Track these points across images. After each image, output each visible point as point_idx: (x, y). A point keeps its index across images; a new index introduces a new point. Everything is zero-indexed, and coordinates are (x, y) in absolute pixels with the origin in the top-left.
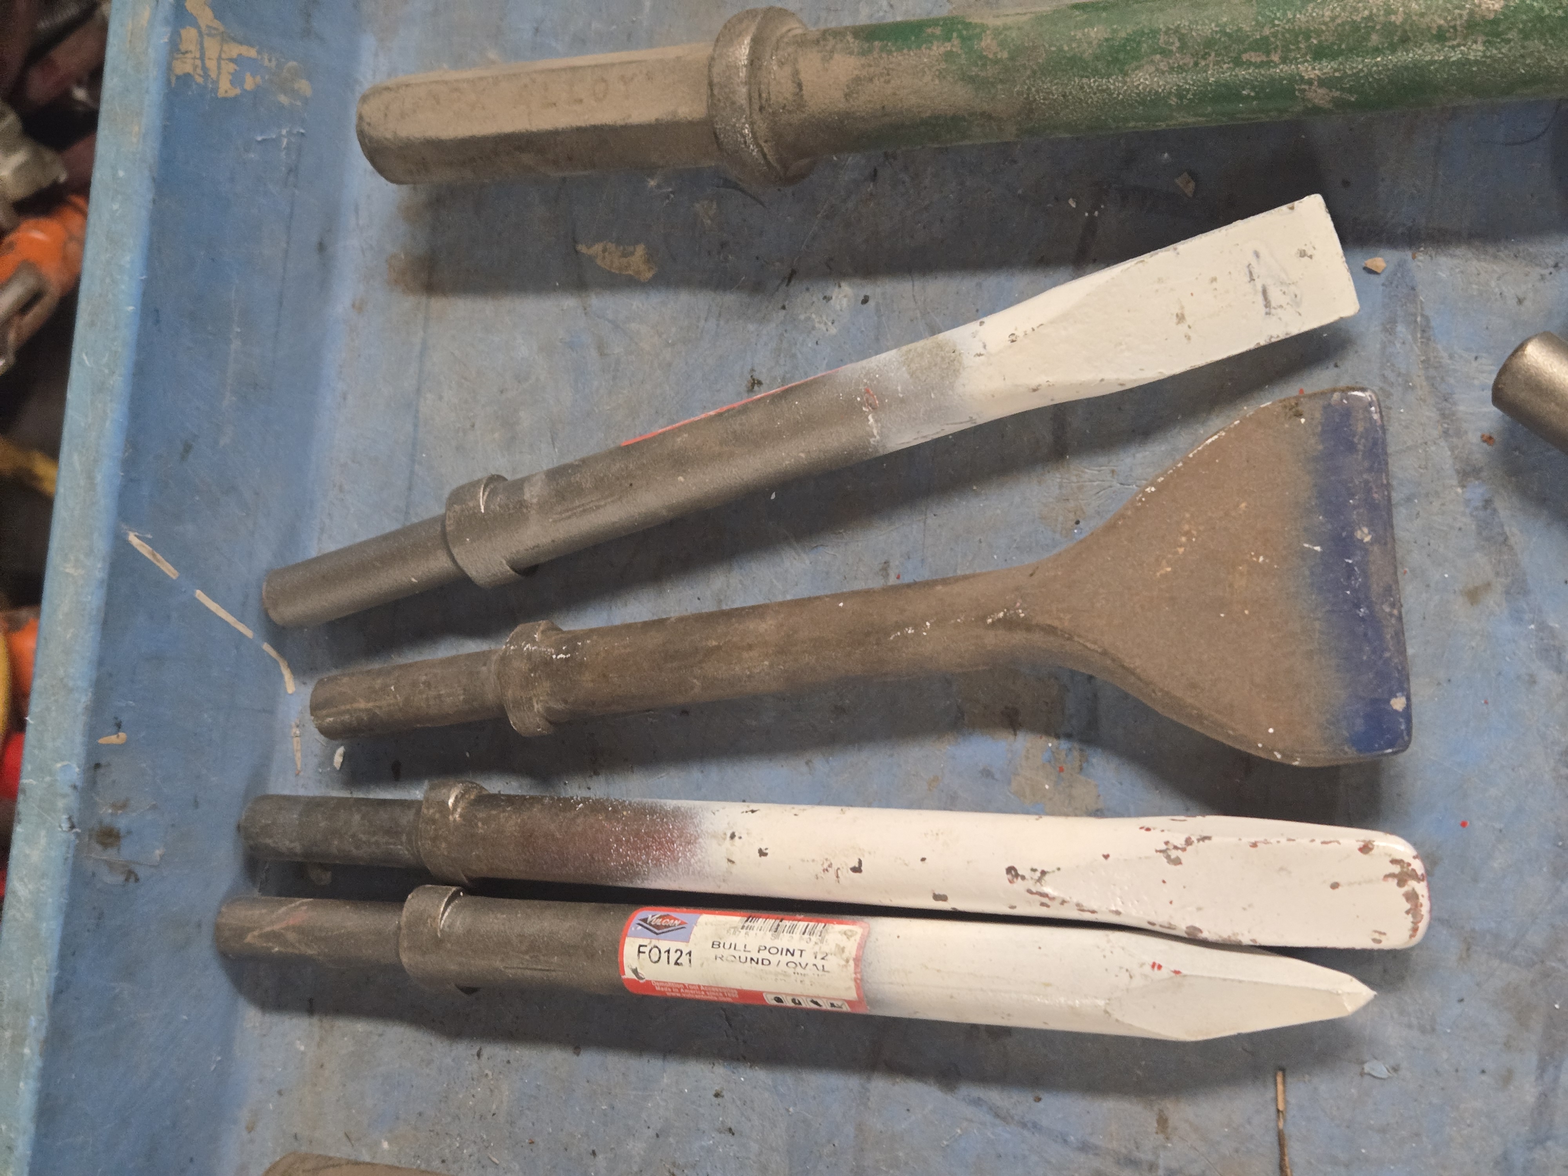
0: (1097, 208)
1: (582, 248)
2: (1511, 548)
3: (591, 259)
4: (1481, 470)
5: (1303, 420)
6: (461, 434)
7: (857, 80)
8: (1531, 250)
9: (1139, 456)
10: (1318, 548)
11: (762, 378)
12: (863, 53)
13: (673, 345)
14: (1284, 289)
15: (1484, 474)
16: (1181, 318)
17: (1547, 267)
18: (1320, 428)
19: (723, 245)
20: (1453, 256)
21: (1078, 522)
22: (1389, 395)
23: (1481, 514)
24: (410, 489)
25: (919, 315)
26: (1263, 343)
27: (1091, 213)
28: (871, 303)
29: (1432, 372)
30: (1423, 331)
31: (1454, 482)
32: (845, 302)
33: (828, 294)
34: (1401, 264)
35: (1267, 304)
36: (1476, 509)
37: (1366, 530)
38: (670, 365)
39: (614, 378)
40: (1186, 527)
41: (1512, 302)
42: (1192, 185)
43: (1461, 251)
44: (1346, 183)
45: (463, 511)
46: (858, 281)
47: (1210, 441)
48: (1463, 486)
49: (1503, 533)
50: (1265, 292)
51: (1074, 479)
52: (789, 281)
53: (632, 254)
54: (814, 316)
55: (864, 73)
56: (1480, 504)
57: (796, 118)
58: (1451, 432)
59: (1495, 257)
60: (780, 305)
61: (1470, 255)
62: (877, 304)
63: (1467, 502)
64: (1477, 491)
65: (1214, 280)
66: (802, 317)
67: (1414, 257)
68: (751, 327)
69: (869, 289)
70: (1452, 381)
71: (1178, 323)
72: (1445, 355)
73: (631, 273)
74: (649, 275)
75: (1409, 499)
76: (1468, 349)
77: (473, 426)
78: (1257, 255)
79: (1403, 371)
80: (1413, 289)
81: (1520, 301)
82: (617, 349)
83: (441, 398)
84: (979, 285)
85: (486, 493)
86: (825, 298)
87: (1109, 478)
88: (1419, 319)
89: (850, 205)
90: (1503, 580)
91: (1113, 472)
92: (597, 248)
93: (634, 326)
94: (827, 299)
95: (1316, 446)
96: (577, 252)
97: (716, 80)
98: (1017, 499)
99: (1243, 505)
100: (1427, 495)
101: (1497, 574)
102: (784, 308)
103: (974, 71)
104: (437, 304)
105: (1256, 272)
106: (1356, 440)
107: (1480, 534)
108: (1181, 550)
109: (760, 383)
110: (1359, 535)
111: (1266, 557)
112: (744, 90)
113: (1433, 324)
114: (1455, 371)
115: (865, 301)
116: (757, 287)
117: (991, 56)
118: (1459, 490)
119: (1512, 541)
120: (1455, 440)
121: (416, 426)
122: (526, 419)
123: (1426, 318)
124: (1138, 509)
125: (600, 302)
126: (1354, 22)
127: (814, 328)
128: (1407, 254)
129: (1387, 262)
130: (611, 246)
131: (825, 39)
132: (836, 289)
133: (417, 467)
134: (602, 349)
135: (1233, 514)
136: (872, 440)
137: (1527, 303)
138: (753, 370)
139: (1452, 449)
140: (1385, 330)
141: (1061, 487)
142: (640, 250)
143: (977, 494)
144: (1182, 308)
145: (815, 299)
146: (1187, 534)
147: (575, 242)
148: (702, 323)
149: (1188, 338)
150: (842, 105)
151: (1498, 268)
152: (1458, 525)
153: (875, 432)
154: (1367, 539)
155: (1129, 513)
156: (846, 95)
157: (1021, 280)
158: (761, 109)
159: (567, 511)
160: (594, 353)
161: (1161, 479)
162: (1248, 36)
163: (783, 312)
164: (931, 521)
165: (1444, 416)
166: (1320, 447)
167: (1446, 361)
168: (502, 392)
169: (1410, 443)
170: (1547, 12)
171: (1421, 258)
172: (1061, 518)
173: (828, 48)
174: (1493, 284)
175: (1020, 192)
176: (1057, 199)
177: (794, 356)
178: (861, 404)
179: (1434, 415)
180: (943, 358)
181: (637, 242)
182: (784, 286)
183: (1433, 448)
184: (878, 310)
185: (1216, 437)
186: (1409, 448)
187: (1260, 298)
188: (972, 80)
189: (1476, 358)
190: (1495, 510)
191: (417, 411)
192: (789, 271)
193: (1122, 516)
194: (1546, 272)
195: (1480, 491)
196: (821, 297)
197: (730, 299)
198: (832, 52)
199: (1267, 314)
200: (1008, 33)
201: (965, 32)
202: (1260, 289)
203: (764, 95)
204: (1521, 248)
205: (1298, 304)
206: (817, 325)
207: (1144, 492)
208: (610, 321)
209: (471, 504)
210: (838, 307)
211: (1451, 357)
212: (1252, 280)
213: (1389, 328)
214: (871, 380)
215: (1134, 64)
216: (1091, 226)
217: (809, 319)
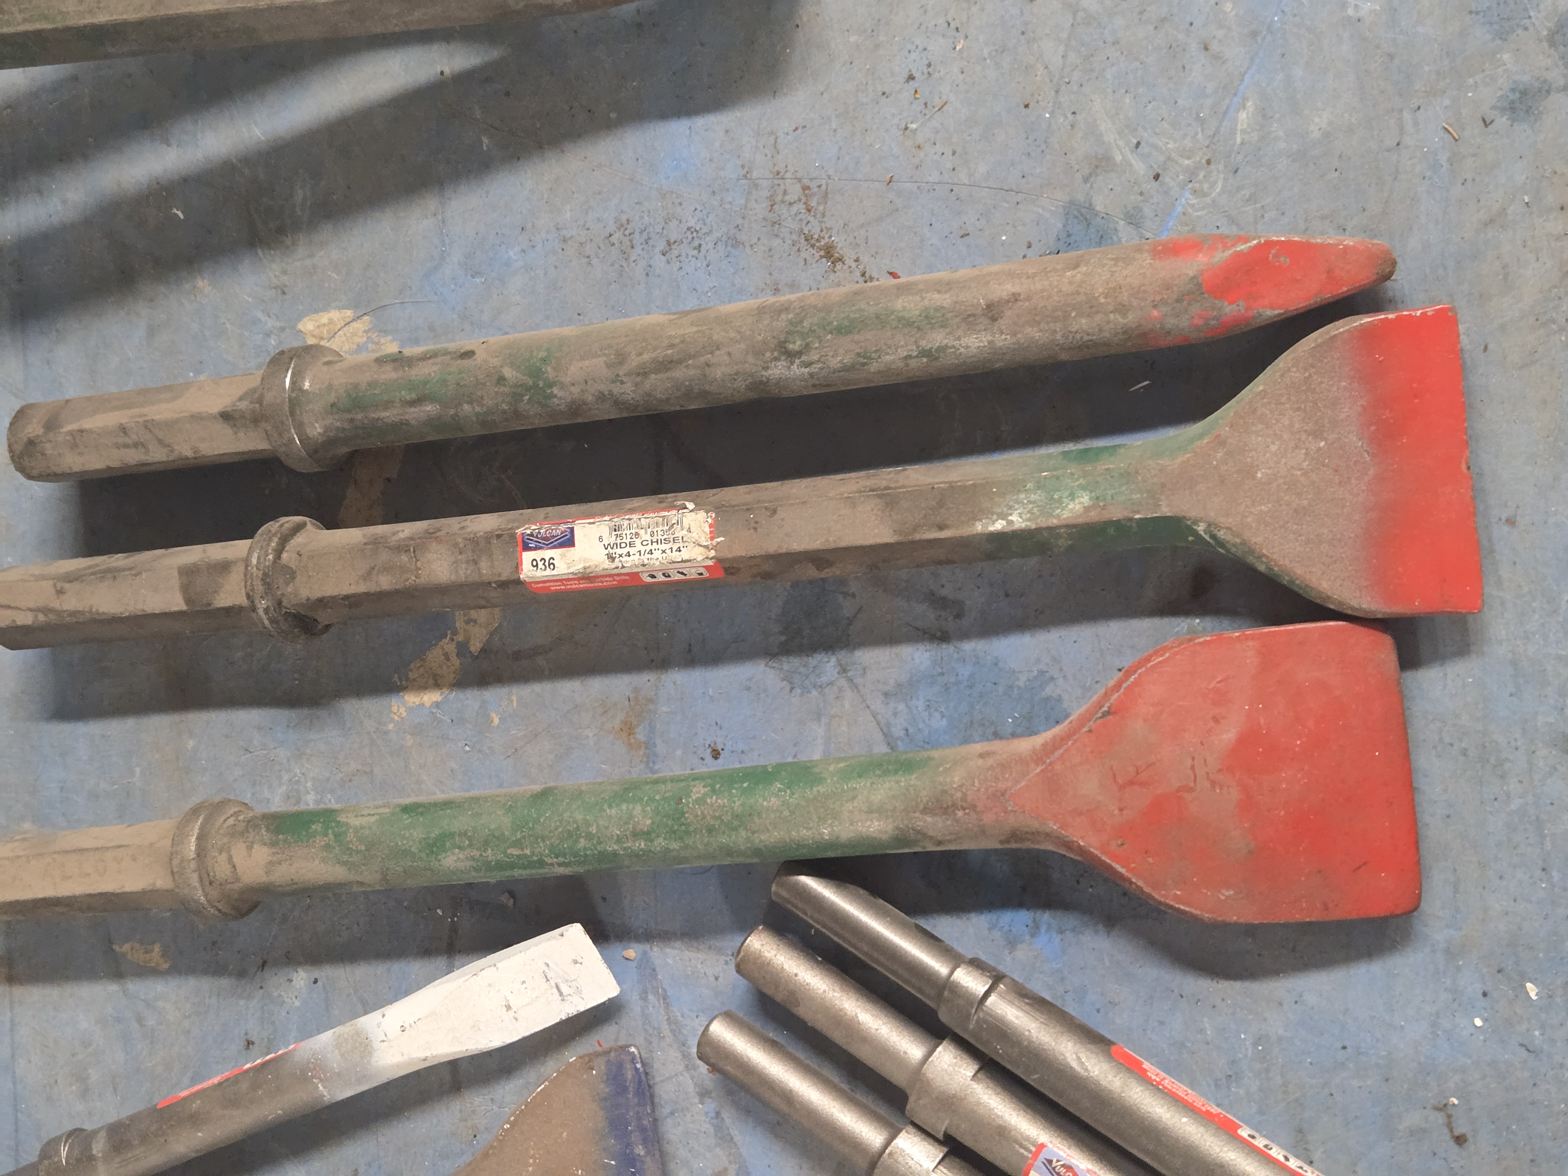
0: (455, 915)
1: (116, 947)
2: (735, 1144)
3: (124, 955)
4: (711, 1092)
5: (594, 1072)
6: (48, 1088)
7: (271, 863)
8: (717, 944)
9: (507, 1088)
10: (613, 1162)
11: (253, 1039)
12: (273, 844)
13: (189, 1016)
14: (569, 984)
15: (713, 1095)
16: (508, 1008)
17: (728, 955)
18: (605, 1077)
19: (214, 943)
20: (673, 948)
21: (475, 1136)
22: (650, 1043)
23: (715, 1121)
24: (16, 1131)
25: (352, 992)
26: (564, 1018)
27: (452, 919)
28: (320, 983)
29: (673, 1027)
30: (664, 999)
31: (697, 1100)
32: (302, 982)
33: (290, 977)
34: (645, 953)
35: (561, 994)
36: (712, 1118)
37: (641, 1147)
38: (189, 1032)
39: (152, 1043)
40: (532, 1152)
41: (712, 979)
42: (511, 901)
43: (678, 944)
44: (604, 899)
45: (50, 1164)
46: (308, 968)
47: (539, 1089)
48: (702, 1104)
49: (730, 1134)
50: (557, 987)
51: (468, 1105)
52: (263, 969)
53: (152, 951)
54: (283, 993)
55: (275, 859)
56: (713, 1115)
57: (236, 886)
58: (690, 1067)
59: (698, 949)
60: (259, 985)
61: (683, 948)
62: (324, 984)
63: (706, 1114)
64: (711, 1106)
65: (524, 982)
66: (275, 994)
67: (651, 949)
68: (242, 1002)
69: (317, 973)
70: (685, 1032)
71: (507, 1011)
72: (679, 1015)
73: (153, 964)
74: (166, 966)
75: (672, 1113)
76: (691, 1011)
77: (56, 1082)
78: (547, 965)
79: (656, 1026)
80: (654, 970)
81: (717, 979)
82: (151, 1022)
83: (30, 1062)
84: (389, 970)
85: (66, 1149)
86: (288, 980)
87: (490, 1104)
88: (660, 990)
89: (296, 913)
90: (733, 1166)
91: (492, 1100)
92: (126, 947)
93: (160, 1004)
94: (290, 981)
95: (604, 1089)
96: (112, 950)
97: (175, 870)
98: (435, 1121)
99: (565, 1134)
100: (682, 1110)
101: (730, 1162)
102: (261, 988)
103: (345, 858)
104: (18, 991)
105: (549, 975)
106: (627, 1084)
107: (716, 1135)
108: (531, 1169)
109: (253, 1043)
110: (637, 1151)
111: (582, 1170)
112: (195, 876)
113: (668, 994)
114: (686, 1025)
115: (316, 981)
116: (241, 974)
117: (354, 848)
118: (700, 1106)
119: (736, 1139)
120: (692, 1072)
121: (14, 1083)
122: (94, 1075)
123: (665, 990)
124: (500, 1140)
125: (134, 986)
126: (569, 830)
127: (284, 1002)
128: (647, 947)
129: (636, 952)
130: (137, 946)
131: (248, 832)
132: (295, 974)
133: (19, 1114)
134: (140, 1020)
135: (559, 1140)
136: (325, 1099)
137: (720, 979)
138: (246, 1034)
139: (692, 1078)
140: (641, 998)
141: (461, 1111)
142: (157, 948)
143: (408, 1119)
144: (508, 1001)
145: (281, 981)
146: (533, 1157)
147: (111, 942)
148: (207, 1001)
149: (516, 1019)
150: (265, 879)
151: (701, 956)
152: (703, 1130)
153: (325, 1094)
154: (642, 1153)
155: (495, 1144)
156: (266, 873)
157: (415, 967)
158: (211, 884)
159: (125, 1160)
160: (135, 1025)
161: (512, 1118)
162: (508, 839)
163: (262, 991)
164: (382, 1139)
165: (684, 1056)
166: (607, 1090)
167: (680, 1018)
168: (73, 1055)
169: (667, 1075)
170: (676, 828)
171: (655, 950)
172: (464, 1134)
173: (250, 839)
174: (699, 966)
175: (405, 904)
176: (429, 909)
177: (273, 1023)
178: (312, 1077)
179: (679, 1055)
180: (361, 1044)
181: (153, 943)
182: (259, 973)
183: (681, 1078)
184: (324, 988)
185: (543, 1086)
186: (667, 1078)
187: (555, 990)
188: (345, 863)
189: (697, 1017)
190: (723, 1119)
191: (14, 1072)
192: (261, 961)
193: (492, 1147)
194: (728, 959)
195: (713, 1106)
196: (285, 979)
197: (225, 982)
198: (252, 843)
199: (563, 1000)
200: (363, 831)
201: (336, 829)
202: (554, 985)
203: (211, 874)
204: (712, 942)
205: (580, 992)
206: (286, 1000)
207: (503, 1129)
208: (142, 1000)
209: (56, 1159)
210: (298, 986)
211: (683, 1016)
212: (548, 980)
213: (644, 997)
214: (316, 1060)
215: (444, 855)
216: (454, 929)
217: (280, 996)
